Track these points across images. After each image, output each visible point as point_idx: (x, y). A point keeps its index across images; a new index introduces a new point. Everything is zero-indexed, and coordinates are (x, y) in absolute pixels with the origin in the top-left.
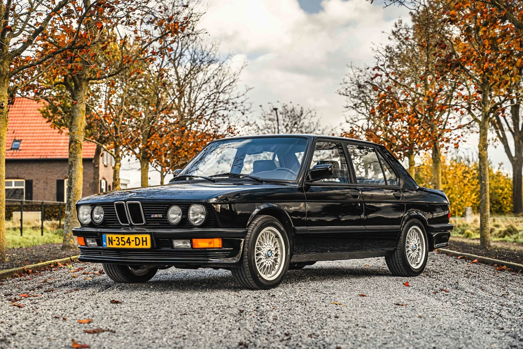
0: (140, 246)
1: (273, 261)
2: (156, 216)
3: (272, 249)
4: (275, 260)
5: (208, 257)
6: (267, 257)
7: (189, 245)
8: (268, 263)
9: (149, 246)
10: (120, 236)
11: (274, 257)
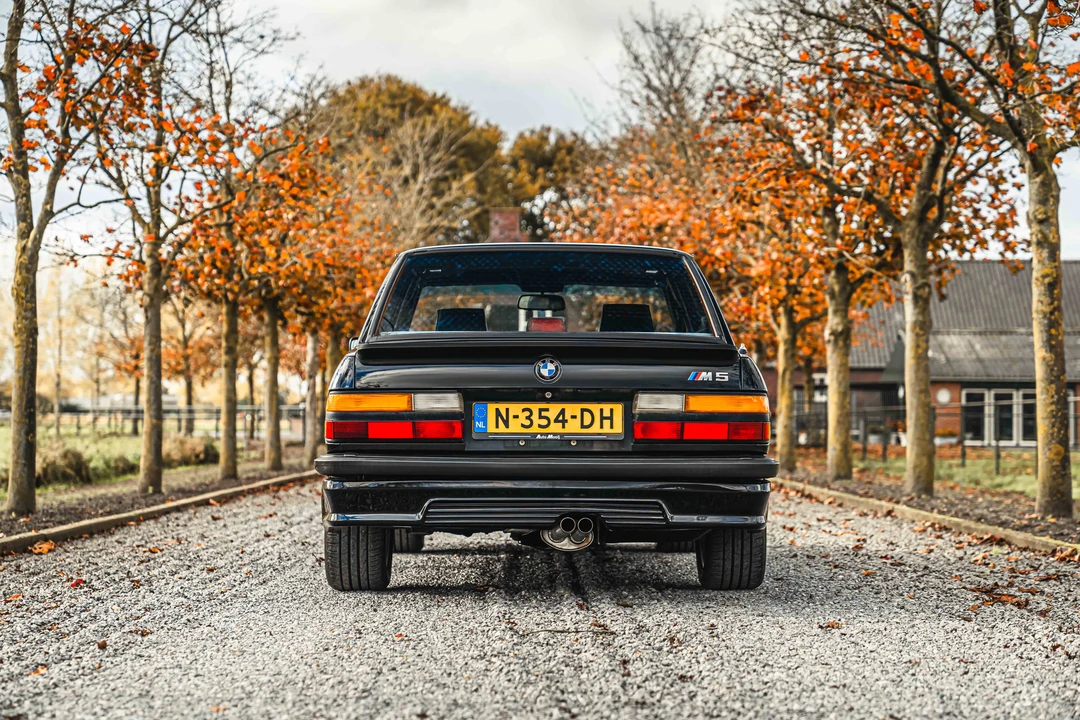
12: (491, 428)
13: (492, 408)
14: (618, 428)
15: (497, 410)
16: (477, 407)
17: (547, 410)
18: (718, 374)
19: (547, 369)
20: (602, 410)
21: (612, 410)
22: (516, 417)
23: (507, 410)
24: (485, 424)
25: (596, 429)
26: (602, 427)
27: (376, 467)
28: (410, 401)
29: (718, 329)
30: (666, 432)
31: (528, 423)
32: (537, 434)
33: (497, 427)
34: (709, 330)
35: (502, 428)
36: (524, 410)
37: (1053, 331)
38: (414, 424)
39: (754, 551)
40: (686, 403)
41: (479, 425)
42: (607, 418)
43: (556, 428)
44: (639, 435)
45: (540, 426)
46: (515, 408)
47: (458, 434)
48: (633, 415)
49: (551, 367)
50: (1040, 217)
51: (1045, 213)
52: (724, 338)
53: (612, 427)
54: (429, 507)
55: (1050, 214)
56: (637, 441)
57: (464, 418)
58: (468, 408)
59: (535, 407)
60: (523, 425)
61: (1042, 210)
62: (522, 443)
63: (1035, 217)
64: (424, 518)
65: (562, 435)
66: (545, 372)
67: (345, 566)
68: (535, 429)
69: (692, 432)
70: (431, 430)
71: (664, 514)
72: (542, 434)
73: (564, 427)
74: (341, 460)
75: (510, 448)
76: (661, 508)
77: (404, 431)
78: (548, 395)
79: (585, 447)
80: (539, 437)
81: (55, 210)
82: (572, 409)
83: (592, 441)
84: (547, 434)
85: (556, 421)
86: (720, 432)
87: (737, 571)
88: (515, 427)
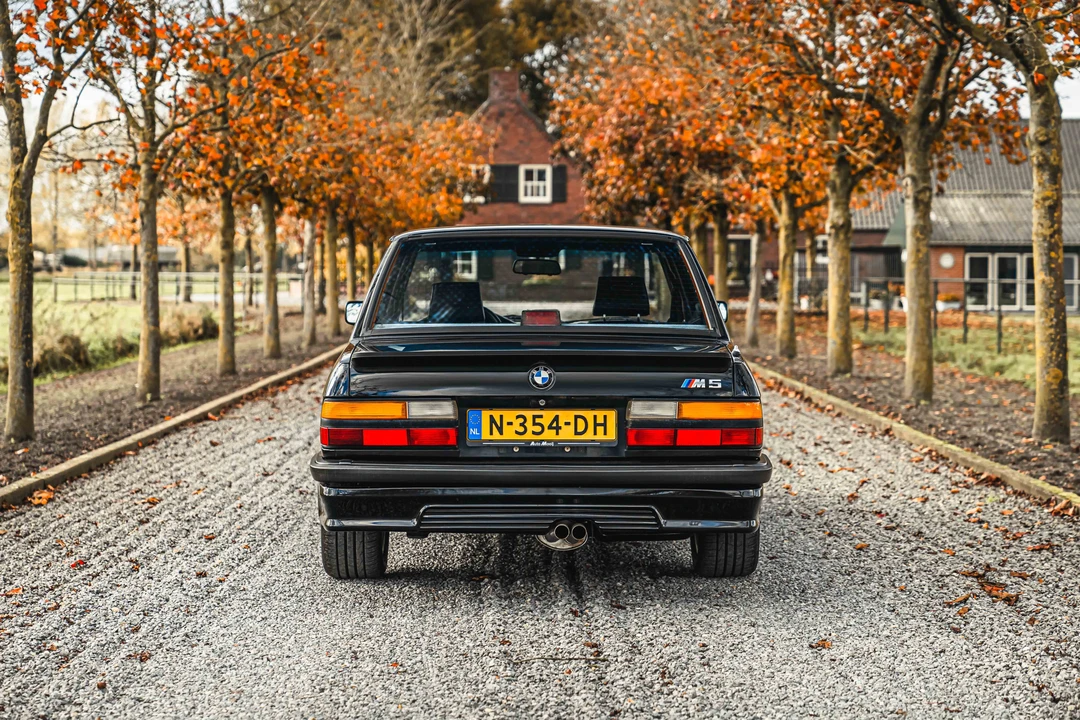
12: (486, 435)
13: (486, 414)
14: (612, 435)
15: (491, 417)
16: (471, 414)
17: (541, 417)
18: (711, 381)
19: (541, 376)
20: (595, 417)
21: (605, 417)
22: (510, 424)
23: (501, 417)
24: (480, 431)
25: (590, 435)
26: (595, 434)
27: (371, 474)
28: (404, 410)
29: (712, 321)
30: (659, 438)
31: (521, 430)
32: (531, 441)
33: (491, 433)
34: (703, 321)
35: (496, 435)
36: (518, 417)
37: (1053, 254)
38: (408, 431)
39: (748, 542)
40: (680, 410)
41: (473, 432)
42: (600, 425)
43: (549, 435)
44: (632, 442)
45: (534, 433)
46: (509, 415)
47: (452, 441)
48: (627, 423)
49: (545, 374)
50: (1041, 139)
51: (1047, 135)
52: (718, 331)
53: (605, 434)
54: (424, 513)
55: (1051, 136)
56: (631, 447)
57: (460, 425)
58: (462, 416)
59: (529, 414)
60: (517, 432)
61: (1043, 132)
62: (516, 450)
63: (1036, 139)
64: (419, 524)
65: (556, 442)
66: (538, 380)
67: (341, 558)
68: (528, 436)
69: (685, 438)
70: (426, 436)
71: (657, 519)
72: (536, 441)
73: (557, 434)
74: (336, 468)
75: (506, 455)
76: (654, 514)
77: (400, 438)
78: (542, 403)
79: (579, 454)
80: (533, 444)
81: (49, 133)
82: (566, 416)
83: (586, 447)
84: (541, 441)
85: (550, 427)
86: (714, 438)
87: (730, 561)
88: (509, 434)
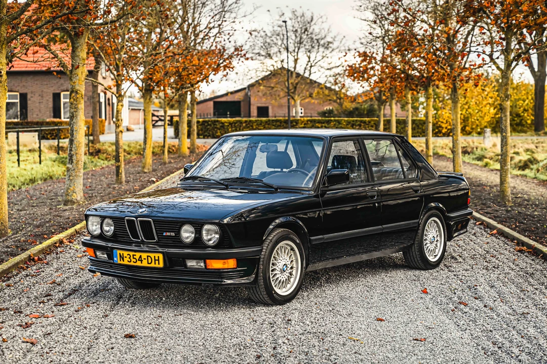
0: (153, 265)
1: (288, 275)
2: (168, 234)
3: (287, 263)
4: (291, 274)
5: (222, 278)
6: (283, 271)
7: (202, 264)
8: (283, 277)
9: (161, 265)
10: (131, 253)
11: (290, 271)
